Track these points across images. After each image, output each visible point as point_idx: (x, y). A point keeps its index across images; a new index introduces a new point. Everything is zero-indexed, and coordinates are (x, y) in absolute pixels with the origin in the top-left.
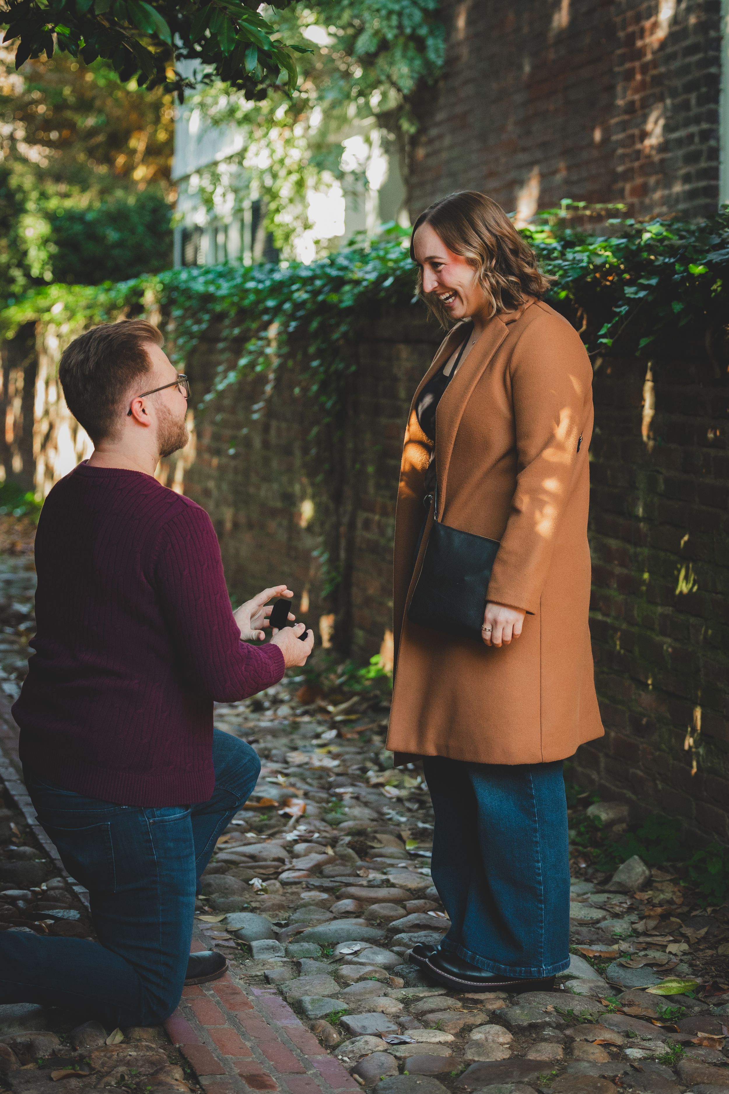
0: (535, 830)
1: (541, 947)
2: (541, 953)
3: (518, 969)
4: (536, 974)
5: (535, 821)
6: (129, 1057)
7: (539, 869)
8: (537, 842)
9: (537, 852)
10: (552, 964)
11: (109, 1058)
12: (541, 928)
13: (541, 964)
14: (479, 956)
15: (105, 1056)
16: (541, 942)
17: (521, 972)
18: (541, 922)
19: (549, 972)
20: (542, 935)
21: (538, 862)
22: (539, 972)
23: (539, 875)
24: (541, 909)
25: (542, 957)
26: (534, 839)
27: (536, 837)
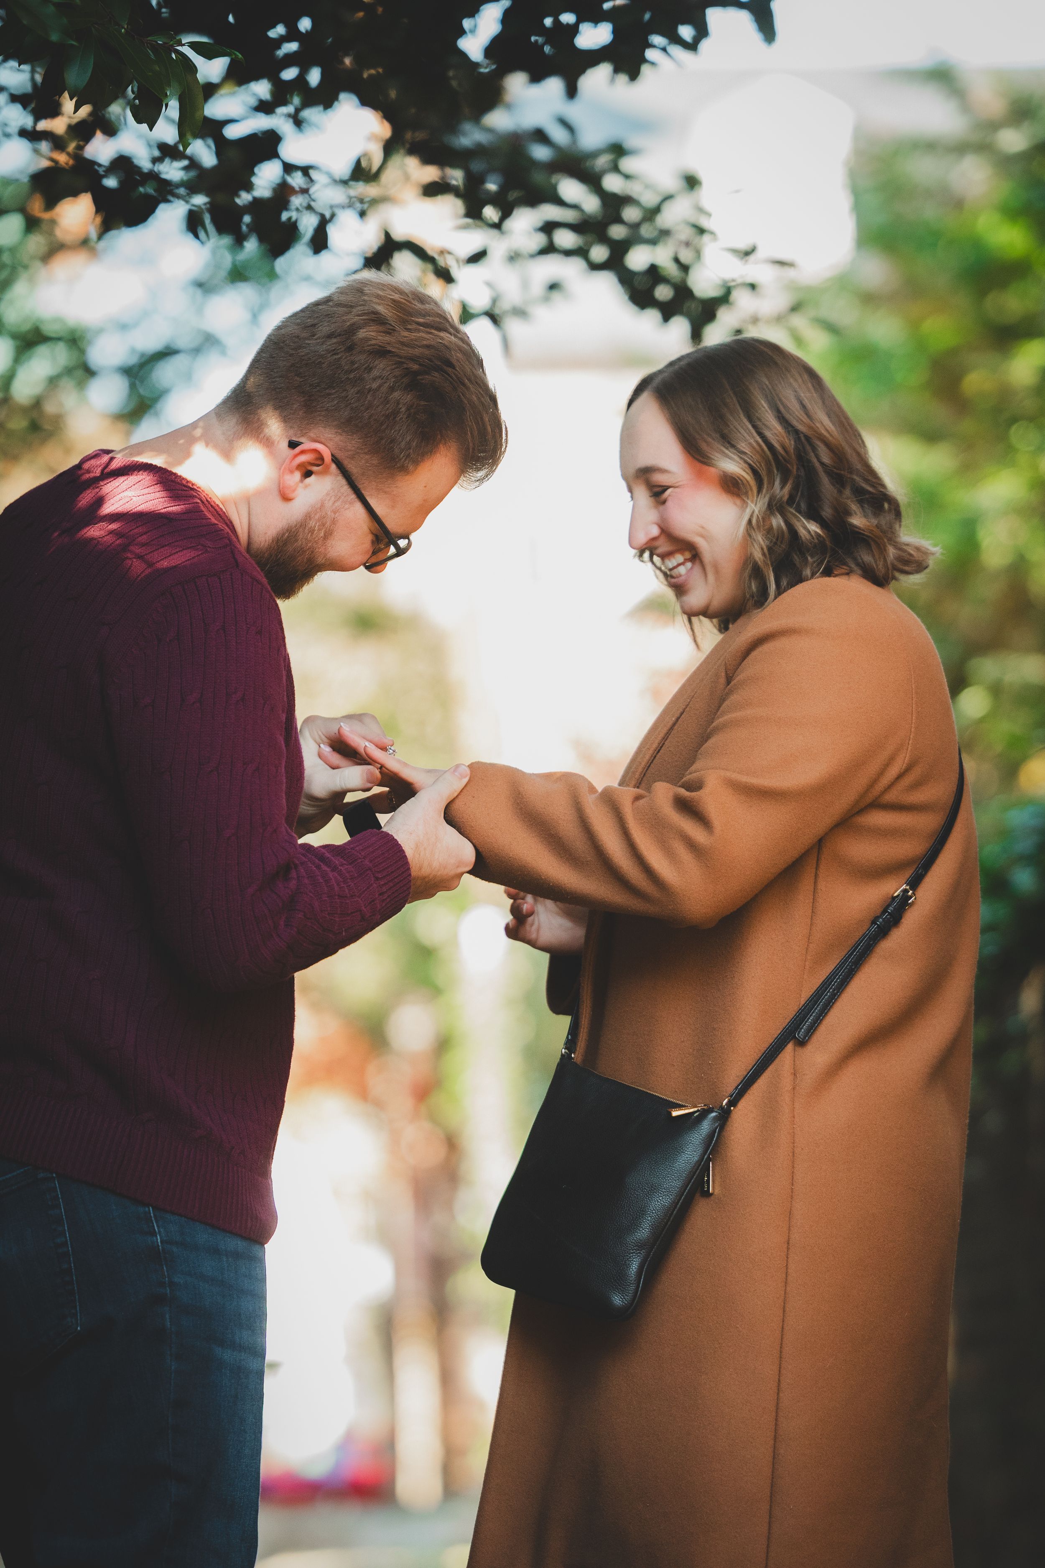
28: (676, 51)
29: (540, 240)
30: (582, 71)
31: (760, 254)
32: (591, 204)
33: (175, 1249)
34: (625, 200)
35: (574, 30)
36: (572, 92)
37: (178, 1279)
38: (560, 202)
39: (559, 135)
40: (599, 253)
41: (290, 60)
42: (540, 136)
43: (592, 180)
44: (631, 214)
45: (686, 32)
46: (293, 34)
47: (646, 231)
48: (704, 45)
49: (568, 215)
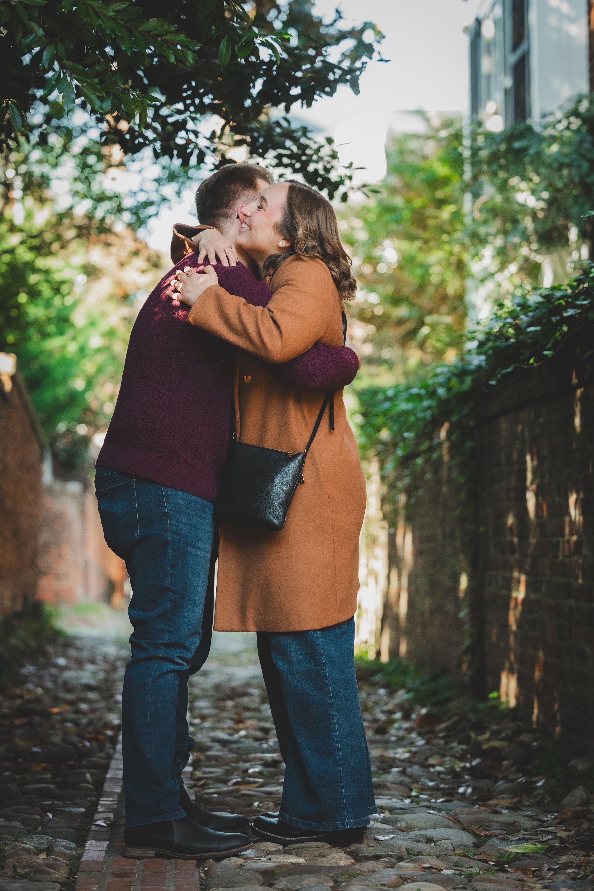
0: (331, 705)
1: (343, 804)
2: (344, 808)
3: (326, 824)
4: (341, 827)
5: (330, 698)
6: (35, 863)
7: (336, 737)
8: (333, 715)
9: (334, 723)
10: (355, 818)
11: (19, 863)
12: (341, 787)
13: (345, 818)
14: (295, 817)
15: (17, 862)
16: (343, 799)
17: (328, 826)
18: (341, 782)
19: (352, 824)
20: (342, 793)
21: (336, 731)
22: (343, 825)
23: (337, 742)
24: (340, 771)
25: (344, 812)
26: (331, 713)
27: (332, 711)
28: (324, 95)
29: (276, 161)
30: (292, 103)
31: (354, 166)
32: (295, 149)
33: (172, 513)
34: (307, 147)
35: (289, 89)
36: (287, 109)
37: (173, 523)
38: (284, 148)
39: (284, 124)
40: (298, 165)
41: (188, 97)
42: (278, 124)
43: (296, 141)
44: (309, 152)
45: (327, 89)
46: (190, 87)
47: (315, 157)
48: (335, 95)
49: (288, 152)
